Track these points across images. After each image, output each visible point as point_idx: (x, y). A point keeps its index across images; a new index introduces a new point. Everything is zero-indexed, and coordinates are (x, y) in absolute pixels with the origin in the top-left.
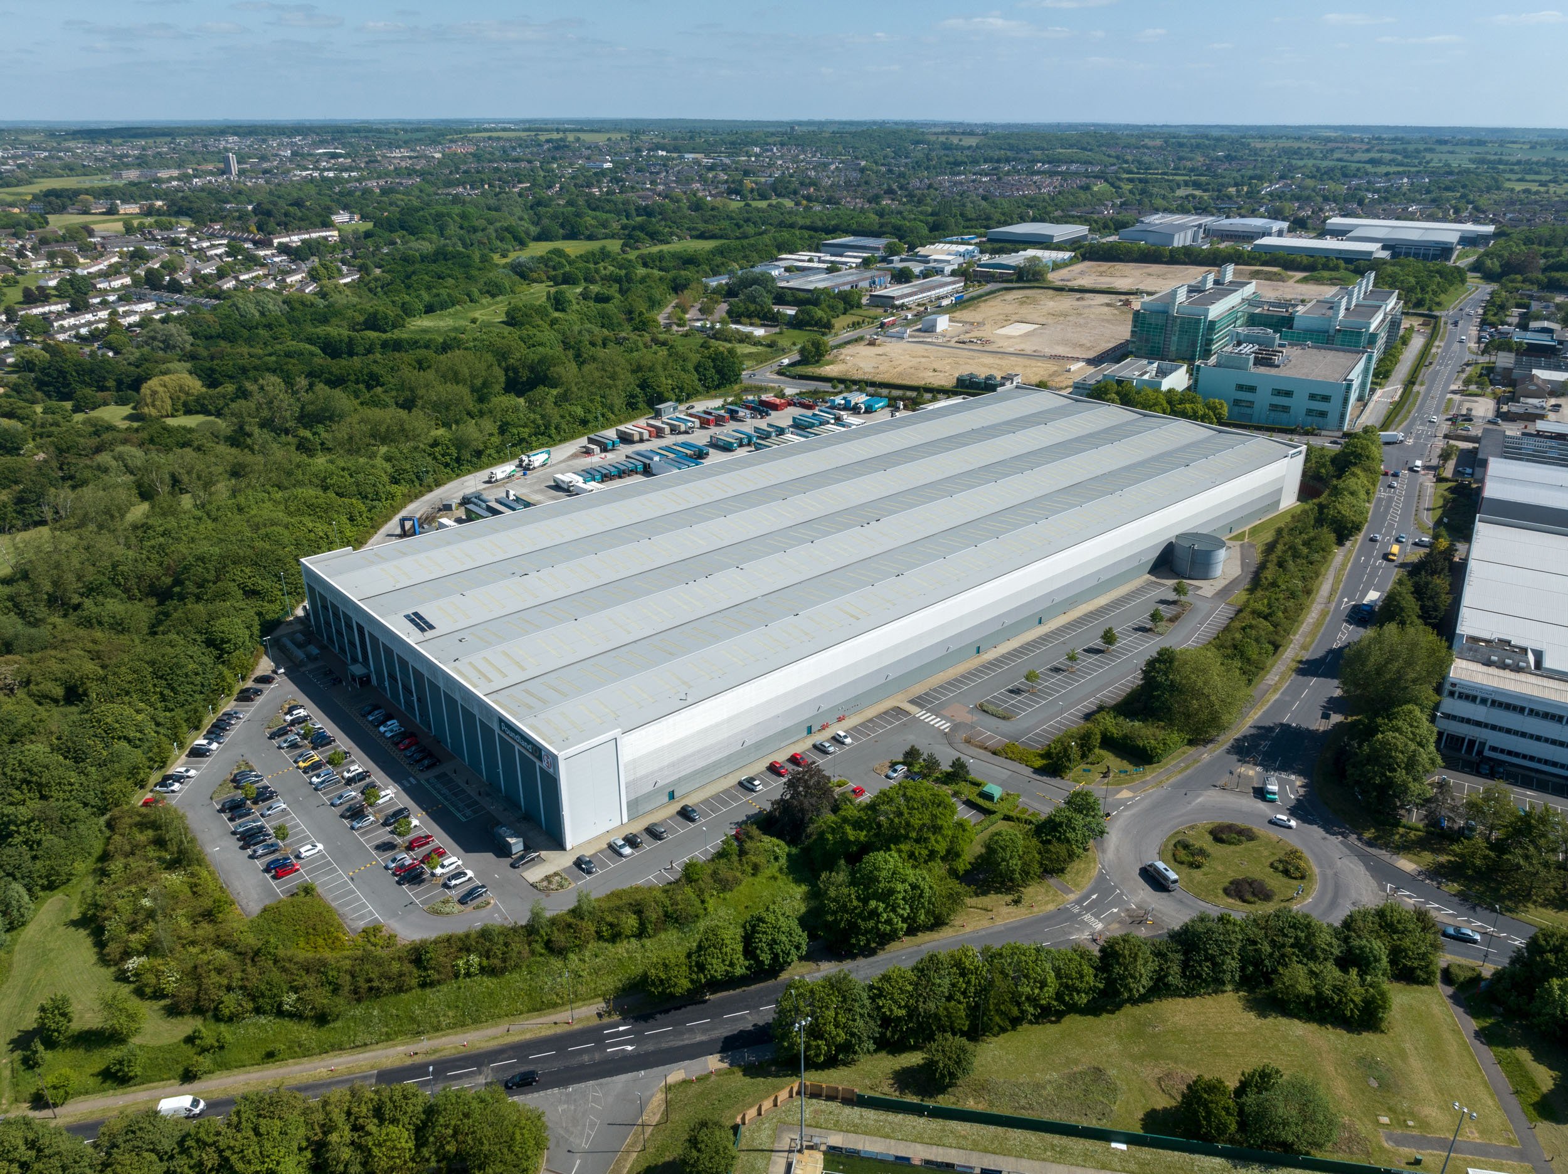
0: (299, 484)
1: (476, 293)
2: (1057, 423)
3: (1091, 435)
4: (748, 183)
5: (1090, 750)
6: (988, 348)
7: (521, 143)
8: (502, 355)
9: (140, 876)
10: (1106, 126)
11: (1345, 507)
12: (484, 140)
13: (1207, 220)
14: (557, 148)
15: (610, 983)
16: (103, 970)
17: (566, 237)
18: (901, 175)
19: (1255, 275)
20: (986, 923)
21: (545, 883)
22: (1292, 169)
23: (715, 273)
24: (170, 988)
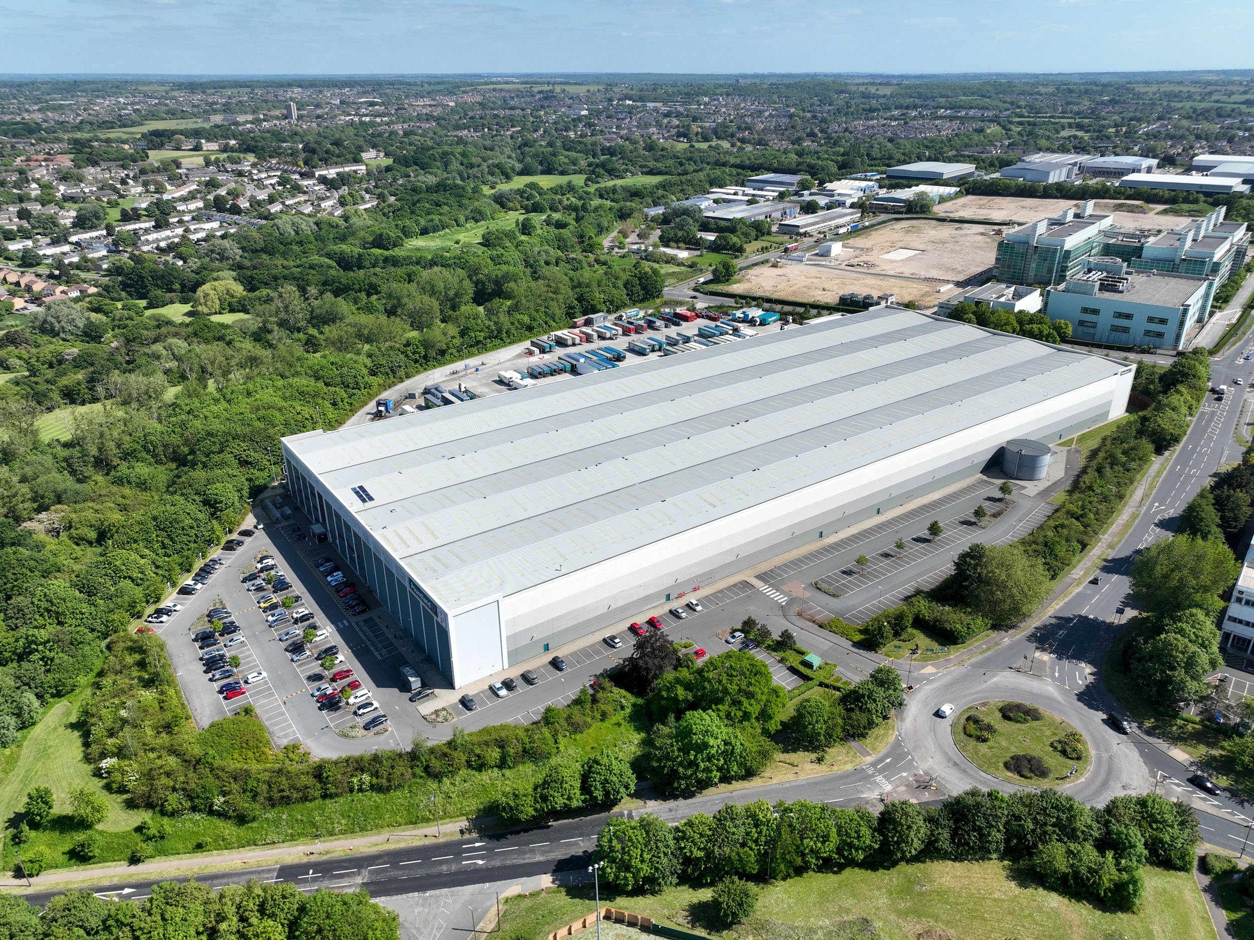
0: (297, 374)
1: (462, 219)
2: (914, 340)
3: (943, 351)
4: (695, 128)
5: (902, 629)
6: (872, 271)
7: (519, 94)
8: (473, 271)
9: (123, 691)
10: (1005, 76)
11: (1165, 422)
12: (490, 91)
13: (1083, 159)
14: (546, 98)
15: (473, 805)
16: (86, 766)
17: (543, 173)
18: (824, 120)
19: (1118, 208)
20: (791, 777)
21: (434, 716)
22: (1170, 110)
23: (656, 204)
24: (130, 786)
